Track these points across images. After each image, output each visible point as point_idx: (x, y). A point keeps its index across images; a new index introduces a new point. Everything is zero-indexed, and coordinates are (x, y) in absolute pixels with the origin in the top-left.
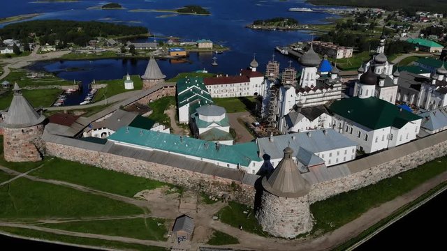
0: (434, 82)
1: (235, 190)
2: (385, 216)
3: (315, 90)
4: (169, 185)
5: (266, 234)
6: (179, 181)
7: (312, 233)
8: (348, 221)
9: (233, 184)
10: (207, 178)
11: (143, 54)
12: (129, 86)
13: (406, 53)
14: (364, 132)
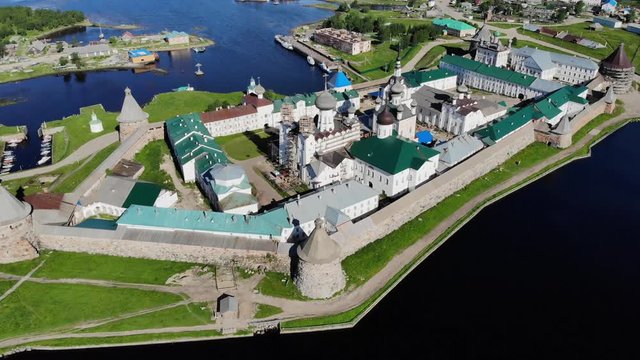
0: (454, 102)
1: (270, 261)
2: (407, 263)
3: (334, 133)
4: (200, 265)
5: (306, 299)
6: (210, 260)
7: (346, 289)
8: (376, 273)
9: (268, 256)
10: (241, 253)
11: (93, 64)
12: (96, 127)
13: (433, 40)
14: (385, 177)
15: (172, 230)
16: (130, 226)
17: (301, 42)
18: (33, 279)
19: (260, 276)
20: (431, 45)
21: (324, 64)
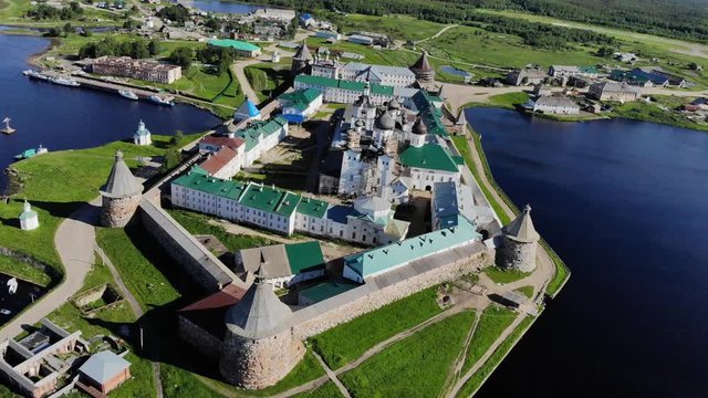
1: (483, 259)
5: (529, 274)
9: (482, 255)
15: (407, 263)
16: (374, 275)
17: (79, 76)
18: (340, 370)
19: (482, 276)
20: (238, 68)
21: (157, 97)
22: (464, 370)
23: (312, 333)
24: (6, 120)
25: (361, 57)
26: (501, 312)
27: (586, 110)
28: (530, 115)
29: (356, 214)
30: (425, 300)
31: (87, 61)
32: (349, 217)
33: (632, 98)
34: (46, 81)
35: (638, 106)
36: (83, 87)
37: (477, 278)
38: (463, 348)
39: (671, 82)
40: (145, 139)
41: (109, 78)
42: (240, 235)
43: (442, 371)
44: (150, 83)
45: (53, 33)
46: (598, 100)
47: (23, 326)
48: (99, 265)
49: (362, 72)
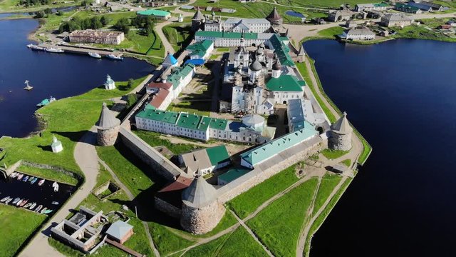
9: (320, 144)
14: (296, 94)
15: (277, 154)
16: (259, 163)
17: (62, 45)
18: (246, 219)
19: (320, 155)
20: (158, 28)
21: (113, 55)
22: (314, 213)
23: (228, 200)
24: (27, 82)
25: (235, 11)
26: (333, 177)
27: (379, 35)
28: (344, 42)
29: (245, 126)
30: (289, 174)
31: (65, 34)
32: (241, 128)
33: (408, 23)
34: (43, 50)
35: (412, 29)
36: (66, 52)
37: (318, 158)
38: (312, 201)
39: (434, 8)
40: (112, 85)
41: (81, 45)
42: (179, 144)
43: (302, 215)
44: (106, 45)
45: (38, 15)
46: (387, 26)
47: (70, 210)
48: (102, 170)
49: (236, 25)
